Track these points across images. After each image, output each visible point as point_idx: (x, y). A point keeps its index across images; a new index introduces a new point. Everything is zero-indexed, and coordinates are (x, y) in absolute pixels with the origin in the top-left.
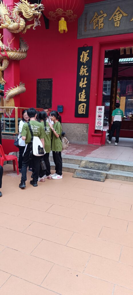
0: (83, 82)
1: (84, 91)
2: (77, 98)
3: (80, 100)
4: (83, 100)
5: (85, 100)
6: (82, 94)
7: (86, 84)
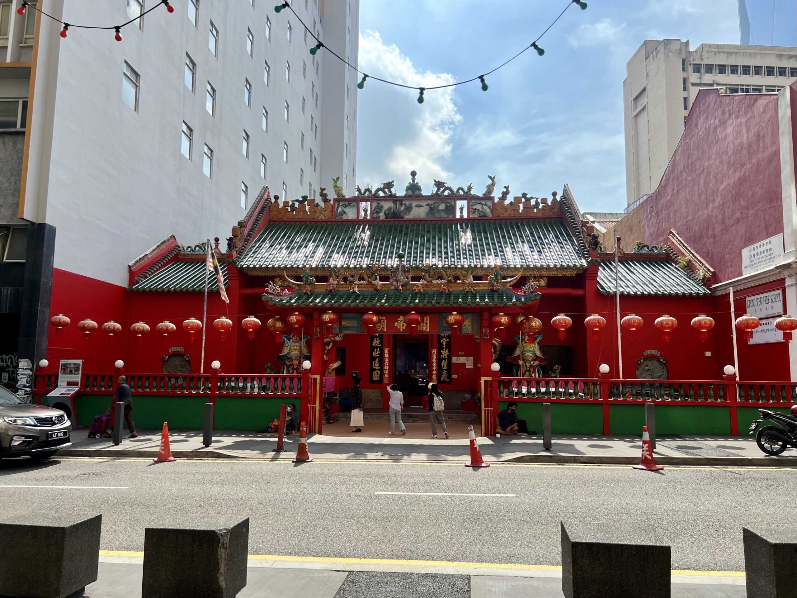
0: (377, 352)
1: (377, 359)
2: (371, 365)
3: (374, 367)
4: (377, 368)
5: (379, 368)
6: (375, 362)
7: (378, 354)
